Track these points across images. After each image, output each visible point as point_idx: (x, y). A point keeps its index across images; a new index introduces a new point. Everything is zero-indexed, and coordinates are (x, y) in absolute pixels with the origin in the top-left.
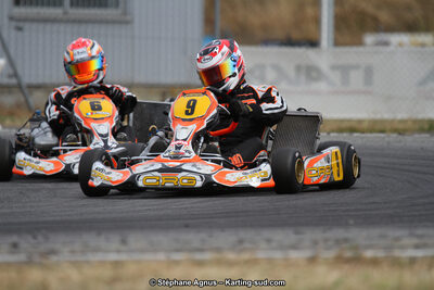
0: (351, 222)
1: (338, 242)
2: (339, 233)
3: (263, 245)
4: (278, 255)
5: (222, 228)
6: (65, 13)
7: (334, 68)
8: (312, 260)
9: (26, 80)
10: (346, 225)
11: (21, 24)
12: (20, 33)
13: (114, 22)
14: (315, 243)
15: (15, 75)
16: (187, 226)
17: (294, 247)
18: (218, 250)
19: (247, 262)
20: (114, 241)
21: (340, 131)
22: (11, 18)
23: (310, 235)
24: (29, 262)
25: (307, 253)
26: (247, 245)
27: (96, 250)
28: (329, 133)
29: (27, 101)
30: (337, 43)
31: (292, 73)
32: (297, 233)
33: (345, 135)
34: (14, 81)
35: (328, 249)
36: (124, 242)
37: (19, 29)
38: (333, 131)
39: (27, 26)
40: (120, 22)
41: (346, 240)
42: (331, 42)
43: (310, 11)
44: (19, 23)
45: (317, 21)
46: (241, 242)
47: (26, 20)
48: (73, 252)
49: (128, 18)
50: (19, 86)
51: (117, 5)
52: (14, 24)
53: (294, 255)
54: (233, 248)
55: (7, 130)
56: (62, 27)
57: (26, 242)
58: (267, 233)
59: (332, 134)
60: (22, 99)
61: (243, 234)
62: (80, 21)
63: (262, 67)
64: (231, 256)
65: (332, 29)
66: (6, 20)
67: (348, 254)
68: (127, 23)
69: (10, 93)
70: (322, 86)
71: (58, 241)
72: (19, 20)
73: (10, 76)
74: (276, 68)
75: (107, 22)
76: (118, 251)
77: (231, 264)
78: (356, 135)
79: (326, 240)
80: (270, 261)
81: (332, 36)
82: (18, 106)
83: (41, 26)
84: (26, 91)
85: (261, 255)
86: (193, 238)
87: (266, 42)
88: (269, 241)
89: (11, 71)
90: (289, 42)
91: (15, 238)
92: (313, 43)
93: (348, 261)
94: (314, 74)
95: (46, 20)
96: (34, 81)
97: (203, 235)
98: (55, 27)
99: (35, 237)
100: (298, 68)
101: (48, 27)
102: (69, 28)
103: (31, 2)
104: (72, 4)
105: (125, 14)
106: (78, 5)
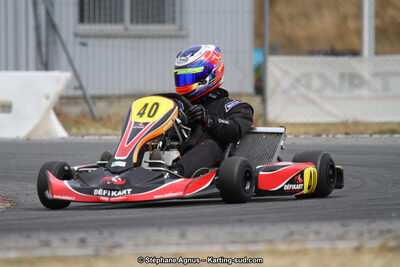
0: (394, 215)
1: (381, 233)
2: (382, 225)
3: (312, 236)
4: (326, 245)
5: (274, 222)
6: (126, 29)
7: (375, 75)
8: (358, 249)
9: (91, 91)
10: (389, 218)
11: (85, 40)
12: (84, 48)
13: (171, 37)
14: (361, 234)
15: (81, 87)
16: (241, 221)
17: (341, 238)
18: (271, 242)
19: (297, 252)
20: (174, 234)
21: (382, 132)
22: (76, 35)
23: (355, 227)
24: (96, 255)
25: (354, 244)
26: (296, 237)
27: (158, 243)
28: (371, 135)
29: (91, 111)
30: (377, 53)
31: (335, 80)
32: (343, 225)
33: (386, 136)
34: (79, 93)
35: (372, 239)
36: (183, 235)
37: (84, 44)
38: (375, 133)
39: (90, 42)
40: (177, 37)
41: (389, 231)
42: (373, 52)
43: (352, 24)
44: (83, 39)
45: (359, 33)
46: (291, 234)
47: (89, 36)
48: (136, 245)
49: (184, 32)
50: (84, 98)
51: (173, 21)
52: (79, 40)
53: (341, 245)
54: (284, 240)
55: (73, 138)
56: (123, 42)
57: (93, 238)
58: (315, 226)
59: (374, 136)
60: (87, 109)
61: (293, 227)
62: (139, 37)
63: (308, 76)
64: (283, 247)
65: (373, 39)
66: (71, 37)
67: (392, 244)
68: (183, 37)
69: (76, 103)
70: (364, 92)
71: (122, 236)
72: (83, 36)
73: (76, 88)
74: (321, 76)
75: (165, 37)
76: (178, 244)
77: (283, 254)
78: (396, 136)
79: (371, 232)
80: (319, 251)
81: (373, 46)
82: (83, 115)
83: (103, 42)
84: (90, 101)
85: (310, 245)
86: (247, 231)
87: (312, 53)
88: (317, 233)
89: (77, 84)
90: (333, 52)
91: (82, 234)
92: (356, 53)
93: (392, 250)
94: (356, 82)
95: (107, 36)
96: (98, 92)
97: (256, 228)
98: (117, 42)
99: (101, 233)
100: (342, 76)
101: (110, 41)
102: (129, 43)
103: (94, 20)
104: (132, 21)
105: (181, 29)
106: (137, 22)
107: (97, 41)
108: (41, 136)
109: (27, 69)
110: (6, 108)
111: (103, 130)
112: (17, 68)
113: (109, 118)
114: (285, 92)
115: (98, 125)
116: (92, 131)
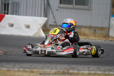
6: (74, 7)
13: (87, 10)
15: (55, 22)
22: (59, 7)
34: (55, 24)
49: (91, 9)
51: (88, 5)
56: (72, 10)
62: (77, 9)
75: (85, 9)
83: (67, 10)
95: (68, 8)
101: (69, 10)
103: (64, 3)
104: (75, 5)
105: (90, 8)
106: (77, 5)
107: (65, 10)
108: (37, 36)
109: (38, 16)
110: (28, 27)
112: (35, 16)
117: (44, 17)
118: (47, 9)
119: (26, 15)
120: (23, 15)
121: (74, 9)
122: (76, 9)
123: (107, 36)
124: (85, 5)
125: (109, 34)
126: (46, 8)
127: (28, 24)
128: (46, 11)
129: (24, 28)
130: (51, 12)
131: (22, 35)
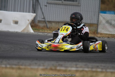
6: (62, 3)
15: (44, 18)
22: (47, 3)
29: (47, 25)
34: (44, 20)
40: (77, 6)
49: (80, 5)
51: (77, 1)
56: (61, 6)
62: (66, 5)
75: (74, 5)
82: (44, 27)
83: (55, 6)
84: (47, 23)
101: (57, 6)
102: (63, 7)
105: (79, 4)
107: (53, 5)
108: (26, 32)
109: (26, 12)
110: (16, 23)
111: (49, 32)
112: (23, 12)
113: (52, 28)
114: (103, 24)
115: (48, 30)
116: (46, 31)
117: (32, 12)
118: (35, 5)
119: (14, 11)
120: (11, 11)
121: (63, 5)
122: (64, 5)
123: (96, 33)
124: (74, 1)
125: (97, 30)
126: (34, 3)
127: (16, 19)
128: (34, 7)
129: (12, 24)
130: (39, 8)
131: (10, 31)
